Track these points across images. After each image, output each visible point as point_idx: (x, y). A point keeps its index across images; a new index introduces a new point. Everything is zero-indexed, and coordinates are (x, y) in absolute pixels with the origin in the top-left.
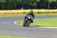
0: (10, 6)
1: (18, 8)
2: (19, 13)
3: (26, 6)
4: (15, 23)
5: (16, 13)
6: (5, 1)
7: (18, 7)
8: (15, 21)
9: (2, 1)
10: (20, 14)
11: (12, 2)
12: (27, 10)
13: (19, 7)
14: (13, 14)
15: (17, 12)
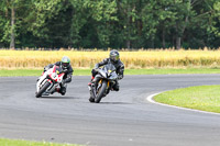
0: (133, 36)
1: (164, 43)
2: (167, 63)
3: (195, 35)
4: (149, 99)
5: (154, 63)
6: (112, 15)
7: (161, 40)
8: (150, 92)
9: (102, 15)
10: (169, 67)
11: (140, 20)
12: (196, 51)
13: (166, 41)
14: (143, 66)
15: (159, 59)
